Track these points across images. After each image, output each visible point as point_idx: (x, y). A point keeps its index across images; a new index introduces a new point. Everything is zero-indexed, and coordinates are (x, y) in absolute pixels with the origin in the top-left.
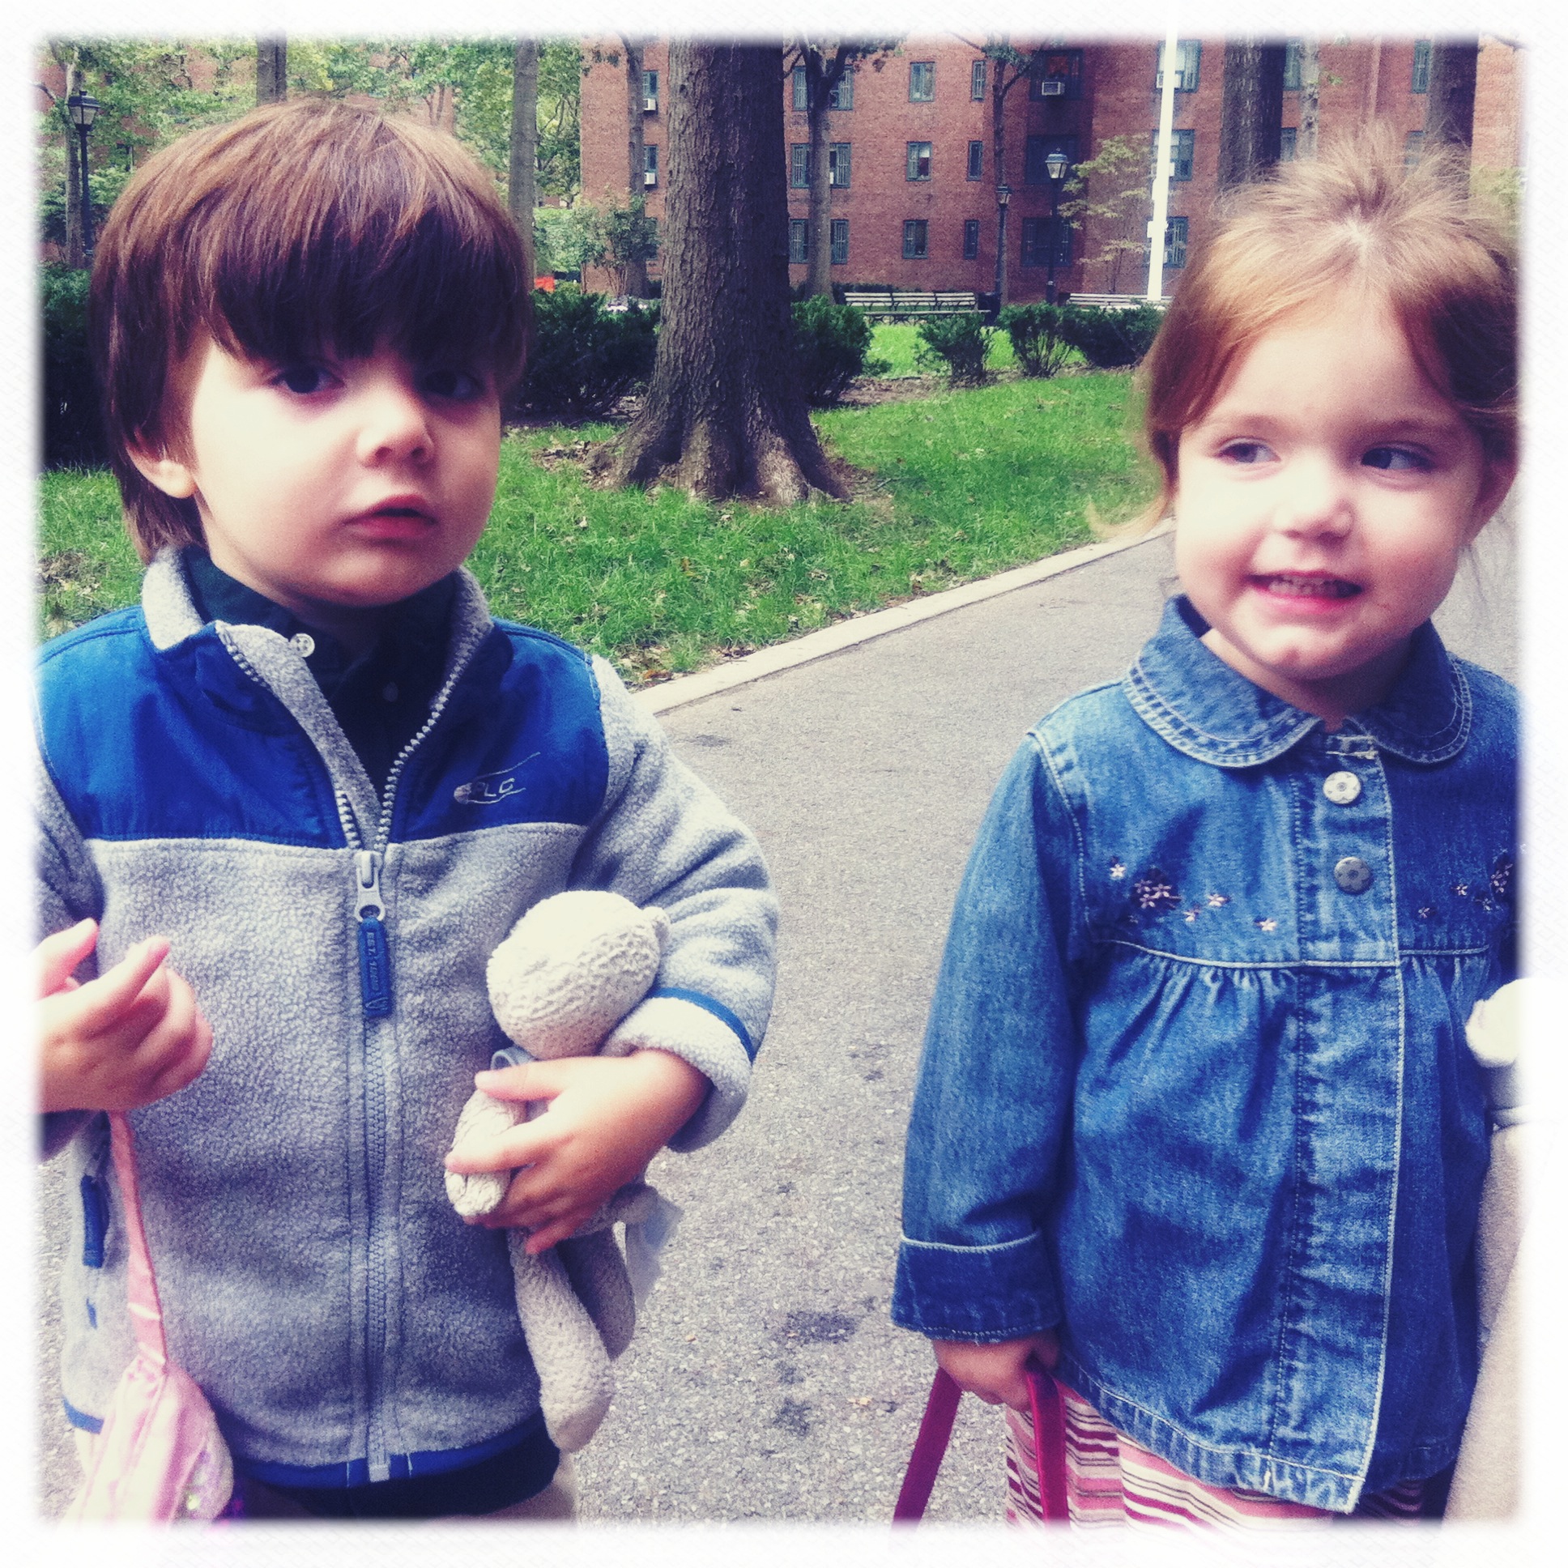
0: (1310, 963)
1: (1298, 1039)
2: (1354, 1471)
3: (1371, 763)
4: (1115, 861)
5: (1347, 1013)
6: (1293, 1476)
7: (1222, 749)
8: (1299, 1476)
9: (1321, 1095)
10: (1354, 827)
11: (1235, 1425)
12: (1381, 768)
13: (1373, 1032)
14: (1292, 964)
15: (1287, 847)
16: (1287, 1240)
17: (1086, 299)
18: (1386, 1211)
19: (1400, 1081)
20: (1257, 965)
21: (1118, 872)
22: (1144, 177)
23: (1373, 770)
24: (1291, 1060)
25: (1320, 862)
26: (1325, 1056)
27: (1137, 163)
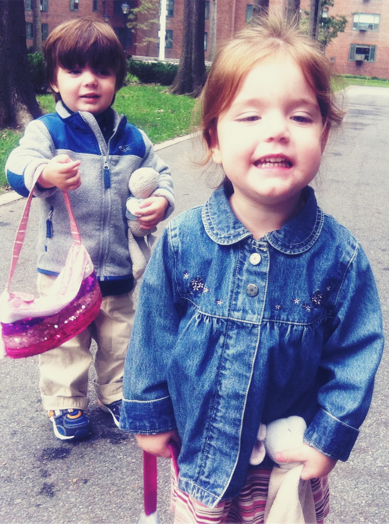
0: (231, 318)
1: (223, 344)
2: (219, 495)
3: (266, 252)
4: (186, 272)
5: (241, 338)
6: (201, 493)
7: (219, 237)
8: (203, 493)
9: (228, 365)
10: (257, 274)
11: (187, 472)
12: (268, 255)
13: (248, 346)
14: (225, 318)
15: (231, 277)
16: (210, 413)
17: (138, 58)
18: (242, 409)
19: (253, 365)
20: (213, 316)
21: (186, 276)
22: (157, 15)
23: (266, 255)
24: (220, 351)
25: (242, 284)
26: (231, 351)
27: (154, 10)
